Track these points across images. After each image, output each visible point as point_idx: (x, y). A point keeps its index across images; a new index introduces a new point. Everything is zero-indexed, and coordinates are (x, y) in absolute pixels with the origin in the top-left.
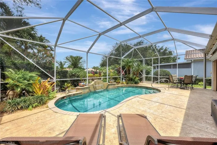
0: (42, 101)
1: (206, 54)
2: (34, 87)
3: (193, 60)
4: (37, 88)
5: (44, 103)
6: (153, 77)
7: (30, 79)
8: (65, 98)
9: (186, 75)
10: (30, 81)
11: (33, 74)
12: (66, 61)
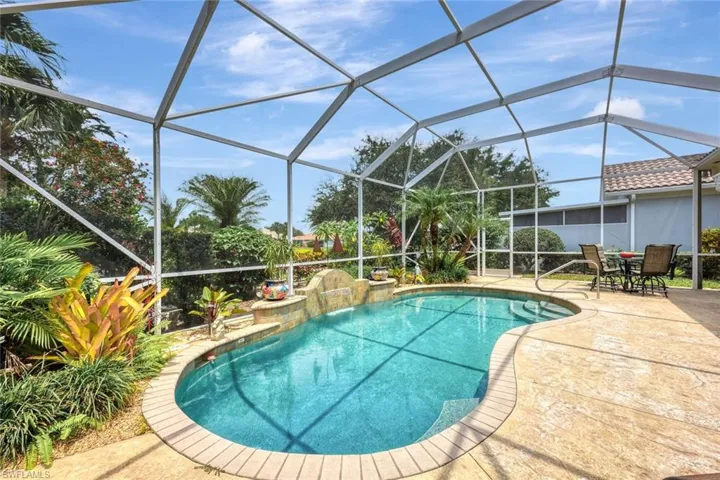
0: (109, 394)
1: (700, 172)
2: (61, 320)
3: (634, 196)
4: (80, 322)
5: (122, 406)
6: (515, 255)
7: (33, 278)
8: (212, 358)
9: (651, 246)
10: (36, 288)
11: (51, 251)
12: (183, 195)
